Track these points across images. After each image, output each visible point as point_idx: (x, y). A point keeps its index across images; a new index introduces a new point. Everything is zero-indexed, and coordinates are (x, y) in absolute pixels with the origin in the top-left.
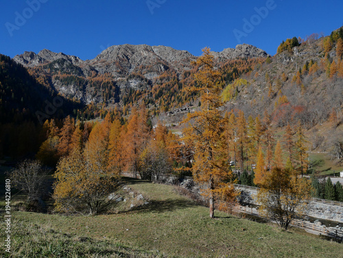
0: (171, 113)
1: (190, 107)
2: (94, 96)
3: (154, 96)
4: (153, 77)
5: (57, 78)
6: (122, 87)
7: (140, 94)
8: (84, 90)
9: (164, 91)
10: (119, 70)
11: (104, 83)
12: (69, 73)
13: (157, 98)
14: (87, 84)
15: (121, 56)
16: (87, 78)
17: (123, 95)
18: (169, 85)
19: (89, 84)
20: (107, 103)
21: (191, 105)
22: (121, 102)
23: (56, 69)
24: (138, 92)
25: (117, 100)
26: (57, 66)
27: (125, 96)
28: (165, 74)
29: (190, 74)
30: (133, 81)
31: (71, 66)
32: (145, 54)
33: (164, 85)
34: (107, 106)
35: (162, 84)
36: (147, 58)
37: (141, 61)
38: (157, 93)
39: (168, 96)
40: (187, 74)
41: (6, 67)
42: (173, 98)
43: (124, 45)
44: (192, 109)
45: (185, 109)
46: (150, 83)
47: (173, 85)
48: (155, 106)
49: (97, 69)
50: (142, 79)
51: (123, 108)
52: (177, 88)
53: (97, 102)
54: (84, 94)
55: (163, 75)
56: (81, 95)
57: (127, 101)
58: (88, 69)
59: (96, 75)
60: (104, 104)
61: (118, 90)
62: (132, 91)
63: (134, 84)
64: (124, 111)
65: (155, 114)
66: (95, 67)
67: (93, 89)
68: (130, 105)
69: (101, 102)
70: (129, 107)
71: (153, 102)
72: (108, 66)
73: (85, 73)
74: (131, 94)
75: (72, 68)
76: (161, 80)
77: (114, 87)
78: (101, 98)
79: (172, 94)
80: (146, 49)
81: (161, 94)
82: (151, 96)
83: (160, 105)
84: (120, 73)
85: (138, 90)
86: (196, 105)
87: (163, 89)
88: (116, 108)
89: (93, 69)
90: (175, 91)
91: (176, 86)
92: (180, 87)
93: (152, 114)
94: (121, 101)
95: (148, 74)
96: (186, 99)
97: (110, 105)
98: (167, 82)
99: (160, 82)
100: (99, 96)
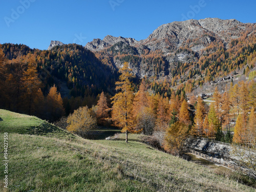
0: (214, 82)
1: (235, 76)
2: (147, 71)
3: (200, 67)
4: (200, 49)
5: (117, 58)
6: (171, 61)
7: (187, 66)
8: (138, 66)
9: (210, 62)
10: (168, 46)
11: (155, 59)
12: (127, 53)
13: (203, 68)
14: (141, 61)
15: (169, 33)
16: (141, 56)
17: (172, 68)
18: (215, 56)
19: (142, 61)
20: (158, 76)
21: (236, 74)
22: (170, 75)
23: (117, 51)
24: (185, 65)
25: (167, 73)
26: (117, 48)
27: (173, 69)
28: (212, 46)
29: (237, 42)
30: (181, 54)
31: (128, 47)
32: (192, 28)
33: (210, 56)
34: (158, 79)
35: (208, 55)
36: (194, 31)
37: (188, 35)
38: (204, 63)
39: (214, 66)
40: (234, 43)
41: (80, 53)
42: (219, 68)
43: (172, 23)
44: (236, 77)
45: (229, 78)
46: (197, 55)
47: (220, 55)
48: (202, 77)
49: (149, 47)
50: (189, 52)
51: (172, 80)
52: (224, 57)
53: (149, 76)
54: (139, 70)
55: (210, 47)
56: (136, 71)
57: (175, 74)
58: (142, 48)
59: (149, 52)
60: (156, 77)
61: (167, 64)
62: (180, 64)
63: (181, 57)
64: (172, 83)
65: (199, 84)
66: (147, 46)
67: (146, 65)
68: (178, 76)
69: (153, 75)
70: (177, 79)
71: (199, 73)
72: (158, 44)
73: (139, 51)
74: (179, 66)
75: (129, 49)
76: (207, 51)
77: (163, 62)
78: (153, 72)
79: (218, 64)
80: (193, 24)
81: (207, 64)
82: (198, 67)
83: (206, 75)
84: (169, 48)
85: (186, 63)
86: (240, 73)
87: (209, 60)
88: (165, 80)
89: (146, 47)
90: (222, 61)
91: (223, 56)
92: (227, 56)
93: (196, 84)
94: (170, 73)
95: (195, 47)
96: (232, 68)
97: (160, 78)
98: (213, 53)
99: (206, 53)
100: (151, 71)
